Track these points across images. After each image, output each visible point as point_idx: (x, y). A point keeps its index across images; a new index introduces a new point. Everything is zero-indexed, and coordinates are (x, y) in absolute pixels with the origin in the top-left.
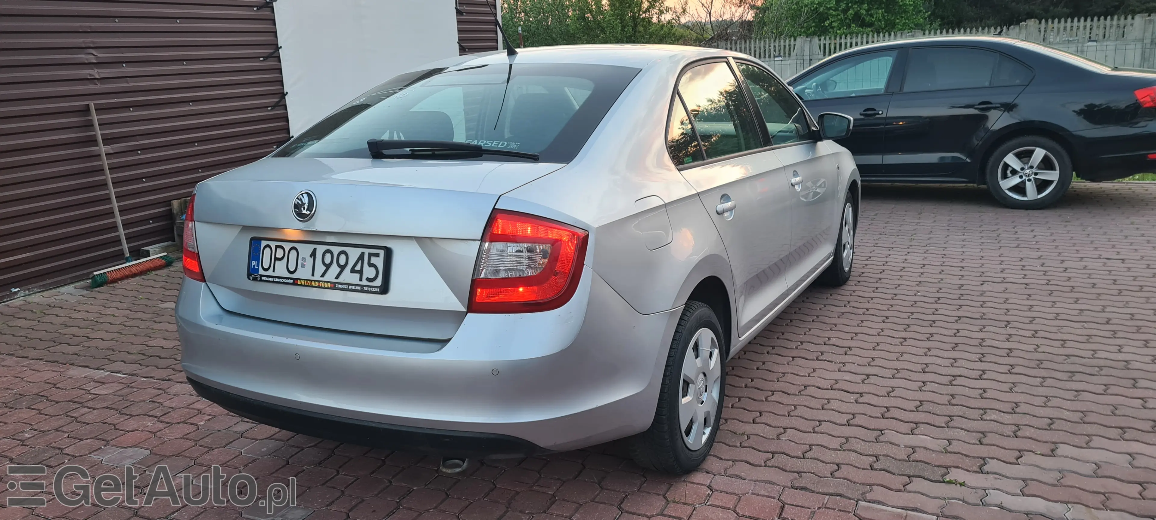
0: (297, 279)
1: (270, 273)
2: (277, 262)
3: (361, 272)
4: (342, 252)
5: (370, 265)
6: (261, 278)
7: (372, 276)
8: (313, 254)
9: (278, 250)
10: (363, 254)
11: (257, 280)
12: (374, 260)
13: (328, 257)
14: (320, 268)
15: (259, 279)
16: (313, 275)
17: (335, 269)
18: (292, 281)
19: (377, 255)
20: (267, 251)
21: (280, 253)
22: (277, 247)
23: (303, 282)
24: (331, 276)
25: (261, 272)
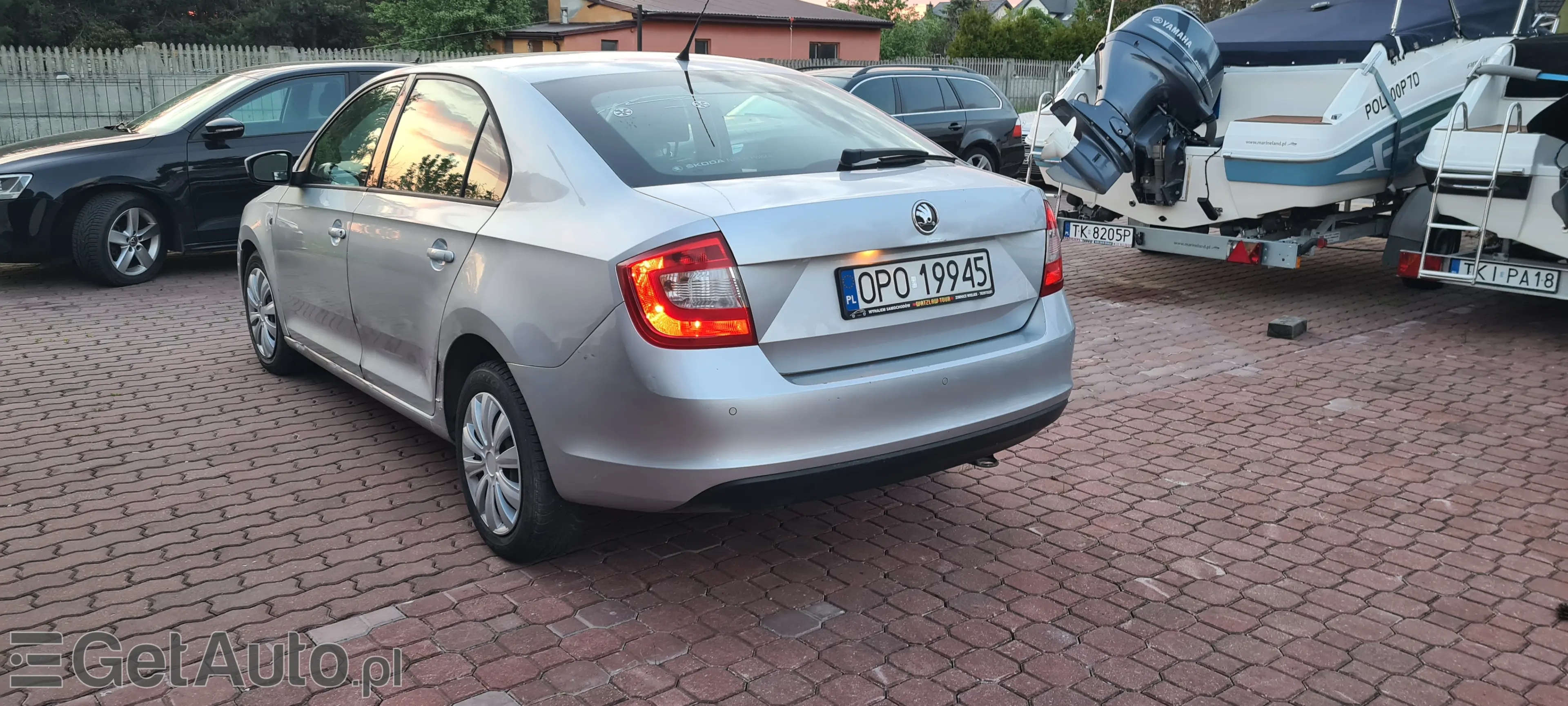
0: (915, 301)
1: (877, 303)
2: (882, 289)
3: (971, 278)
4: (951, 262)
5: (978, 269)
6: (867, 313)
7: (981, 281)
8: (923, 270)
9: (880, 275)
10: (969, 260)
11: (862, 316)
12: (980, 264)
13: (938, 270)
14: (934, 284)
15: (864, 314)
16: (928, 293)
17: (948, 282)
18: (909, 305)
19: (981, 258)
20: (866, 280)
21: (883, 278)
22: (877, 272)
23: (922, 303)
24: (946, 290)
25: (863, 305)
